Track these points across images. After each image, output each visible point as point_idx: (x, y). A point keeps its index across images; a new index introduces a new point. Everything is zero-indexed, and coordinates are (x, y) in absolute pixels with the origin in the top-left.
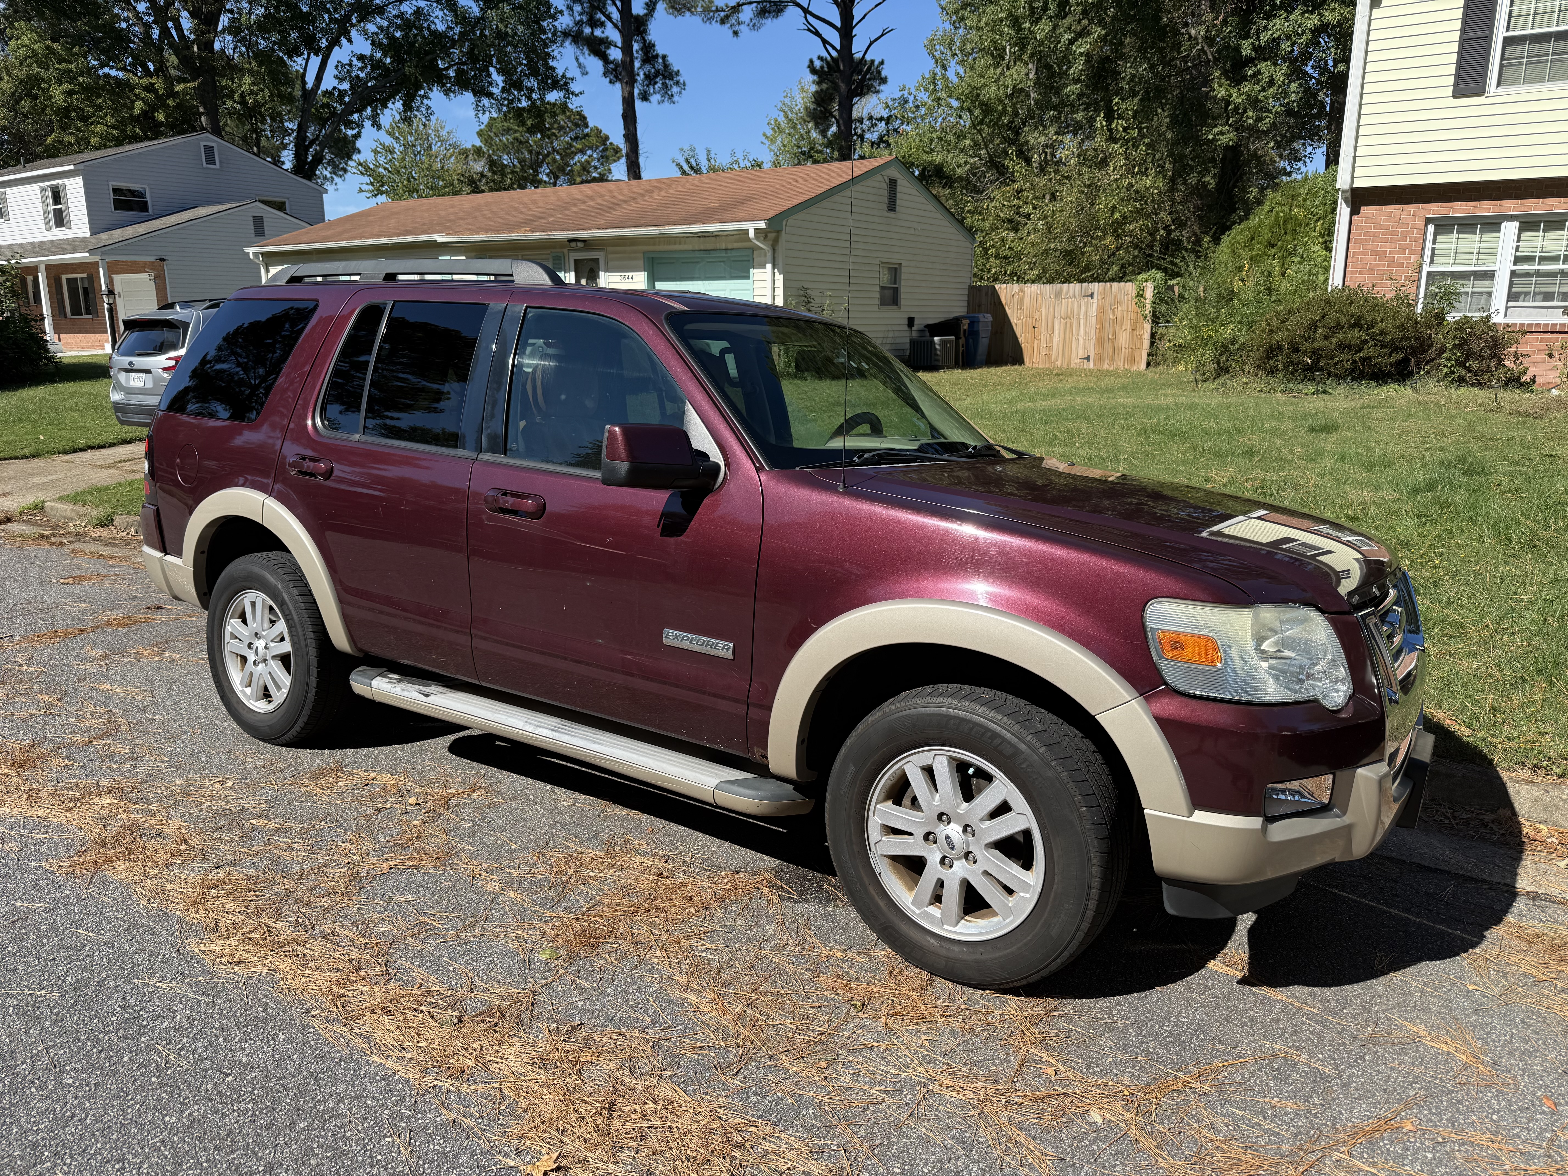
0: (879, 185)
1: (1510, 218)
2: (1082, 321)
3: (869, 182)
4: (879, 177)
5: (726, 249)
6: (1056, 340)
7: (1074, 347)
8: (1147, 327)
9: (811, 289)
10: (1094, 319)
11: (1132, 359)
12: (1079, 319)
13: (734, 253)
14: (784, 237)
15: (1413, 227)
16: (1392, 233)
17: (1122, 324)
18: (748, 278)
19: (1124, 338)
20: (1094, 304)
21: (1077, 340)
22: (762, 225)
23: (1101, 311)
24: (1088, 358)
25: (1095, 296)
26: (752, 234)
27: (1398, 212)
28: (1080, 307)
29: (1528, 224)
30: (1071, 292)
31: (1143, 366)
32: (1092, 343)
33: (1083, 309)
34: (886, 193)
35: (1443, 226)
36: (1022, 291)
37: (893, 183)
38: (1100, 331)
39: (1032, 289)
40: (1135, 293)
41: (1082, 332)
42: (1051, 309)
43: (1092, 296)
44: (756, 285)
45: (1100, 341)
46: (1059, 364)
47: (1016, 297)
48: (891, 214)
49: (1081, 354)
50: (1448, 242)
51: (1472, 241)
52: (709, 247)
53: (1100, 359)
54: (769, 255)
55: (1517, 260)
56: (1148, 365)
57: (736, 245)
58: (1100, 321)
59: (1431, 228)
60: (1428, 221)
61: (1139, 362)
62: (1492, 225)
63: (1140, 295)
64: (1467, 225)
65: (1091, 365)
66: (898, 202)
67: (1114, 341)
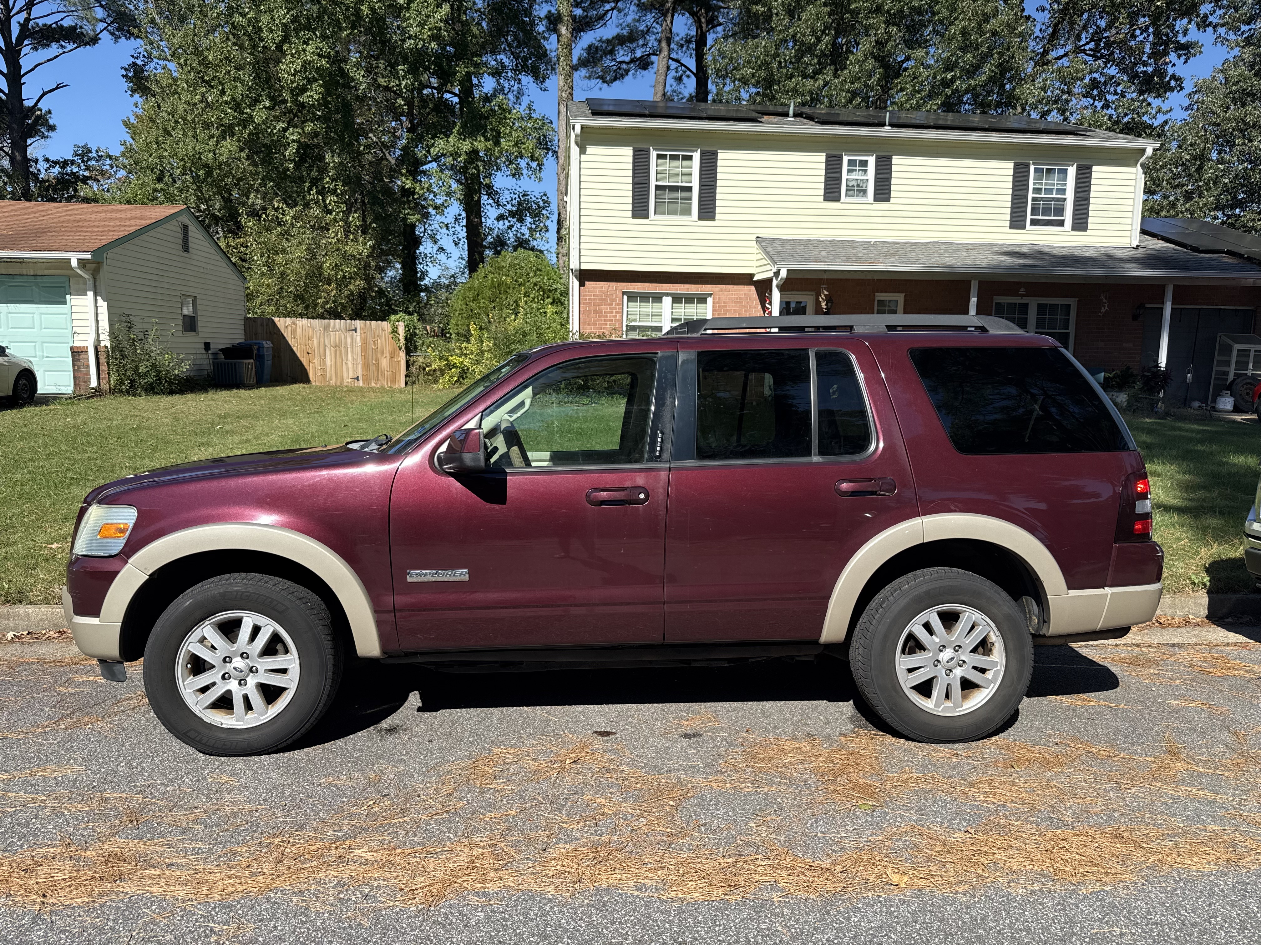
0: (174, 228)
1: (667, 295)
2: (349, 350)
3: (167, 226)
4: (174, 222)
5: (35, 275)
6: (328, 363)
7: (345, 370)
8: (403, 354)
9: (135, 316)
10: (359, 348)
11: (393, 380)
12: (346, 348)
13: (45, 279)
14: (105, 267)
15: (616, 297)
16: (604, 300)
17: (382, 353)
18: (65, 303)
19: (385, 363)
20: (358, 337)
21: (347, 364)
22: (88, 256)
23: (364, 342)
24: (357, 378)
25: (358, 330)
26: (74, 263)
27: (606, 287)
28: (346, 338)
29: (677, 299)
30: (337, 327)
31: (403, 385)
32: (360, 367)
33: (349, 340)
34: (180, 236)
35: (632, 297)
36: (295, 324)
37: (185, 228)
38: (365, 357)
39: (303, 323)
40: (390, 330)
41: (350, 358)
42: (322, 339)
43: (355, 330)
44: (74, 309)
45: (366, 365)
46: (333, 382)
47: (289, 328)
48: (186, 254)
49: (351, 375)
50: (636, 307)
51: (648, 307)
52: (11, 272)
53: (367, 379)
54: (90, 283)
55: (673, 320)
56: (406, 384)
57: (46, 272)
58: (364, 349)
59: (625, 297)
60: (624, 293)
61: (399, 382)
62: (658, 298)
63: (395, 331)
64: (644, 297)
65: (361, 383)
66: (190, 245)
67: (377, 365)
